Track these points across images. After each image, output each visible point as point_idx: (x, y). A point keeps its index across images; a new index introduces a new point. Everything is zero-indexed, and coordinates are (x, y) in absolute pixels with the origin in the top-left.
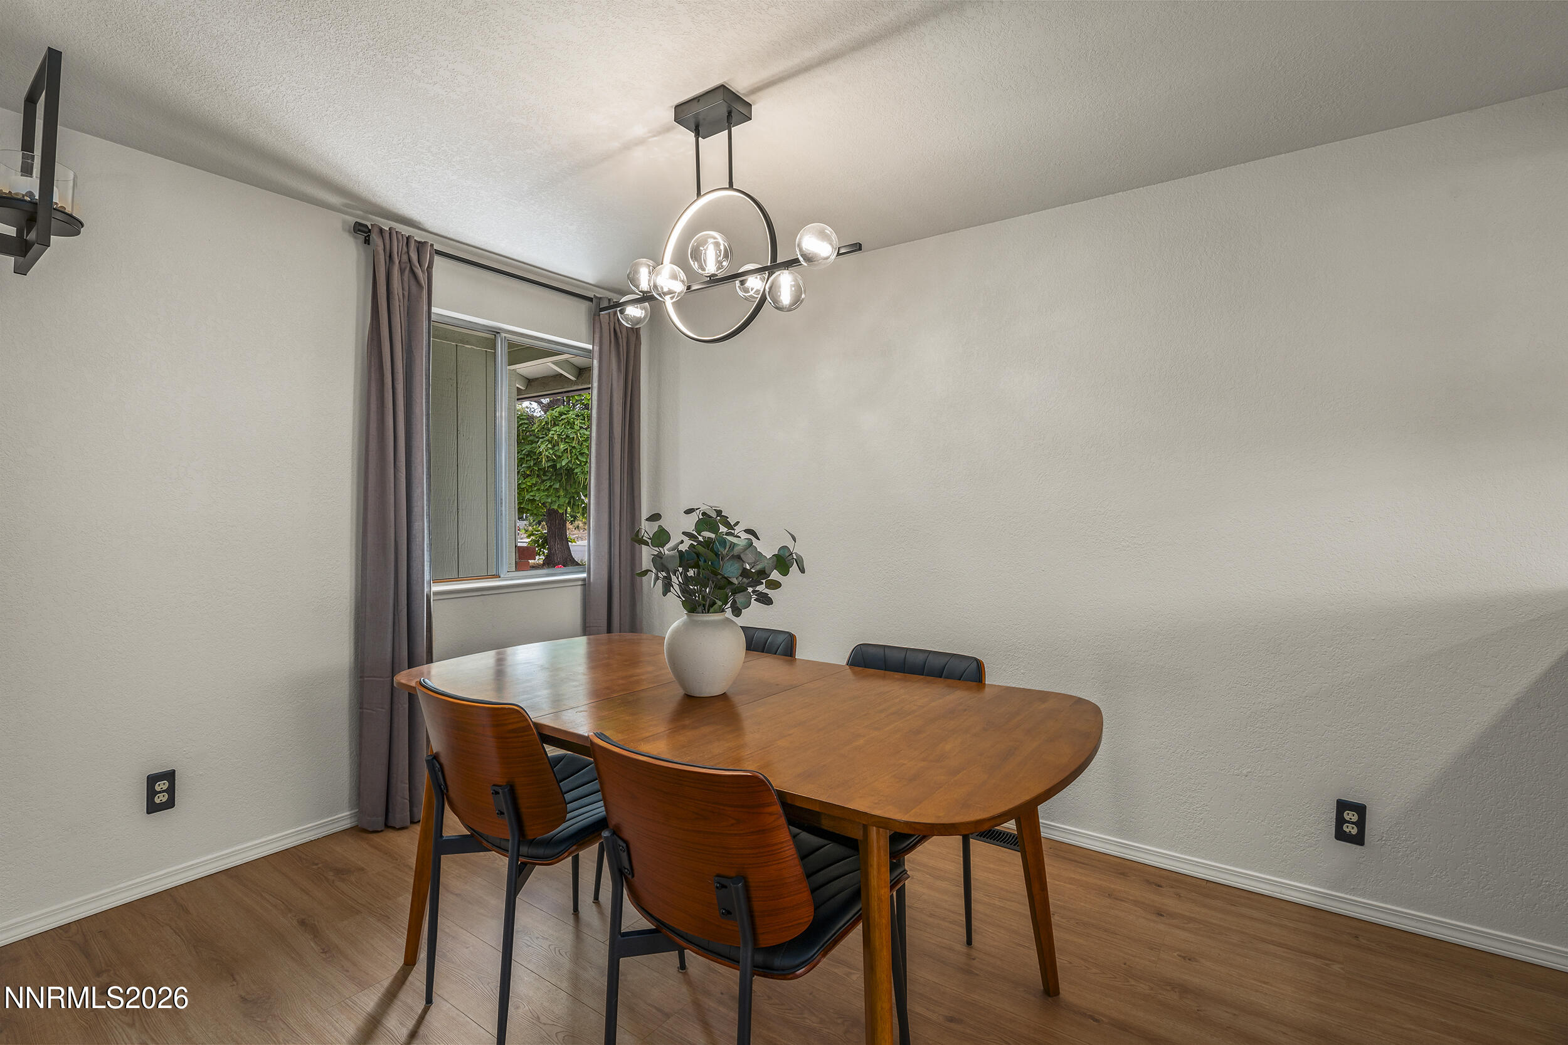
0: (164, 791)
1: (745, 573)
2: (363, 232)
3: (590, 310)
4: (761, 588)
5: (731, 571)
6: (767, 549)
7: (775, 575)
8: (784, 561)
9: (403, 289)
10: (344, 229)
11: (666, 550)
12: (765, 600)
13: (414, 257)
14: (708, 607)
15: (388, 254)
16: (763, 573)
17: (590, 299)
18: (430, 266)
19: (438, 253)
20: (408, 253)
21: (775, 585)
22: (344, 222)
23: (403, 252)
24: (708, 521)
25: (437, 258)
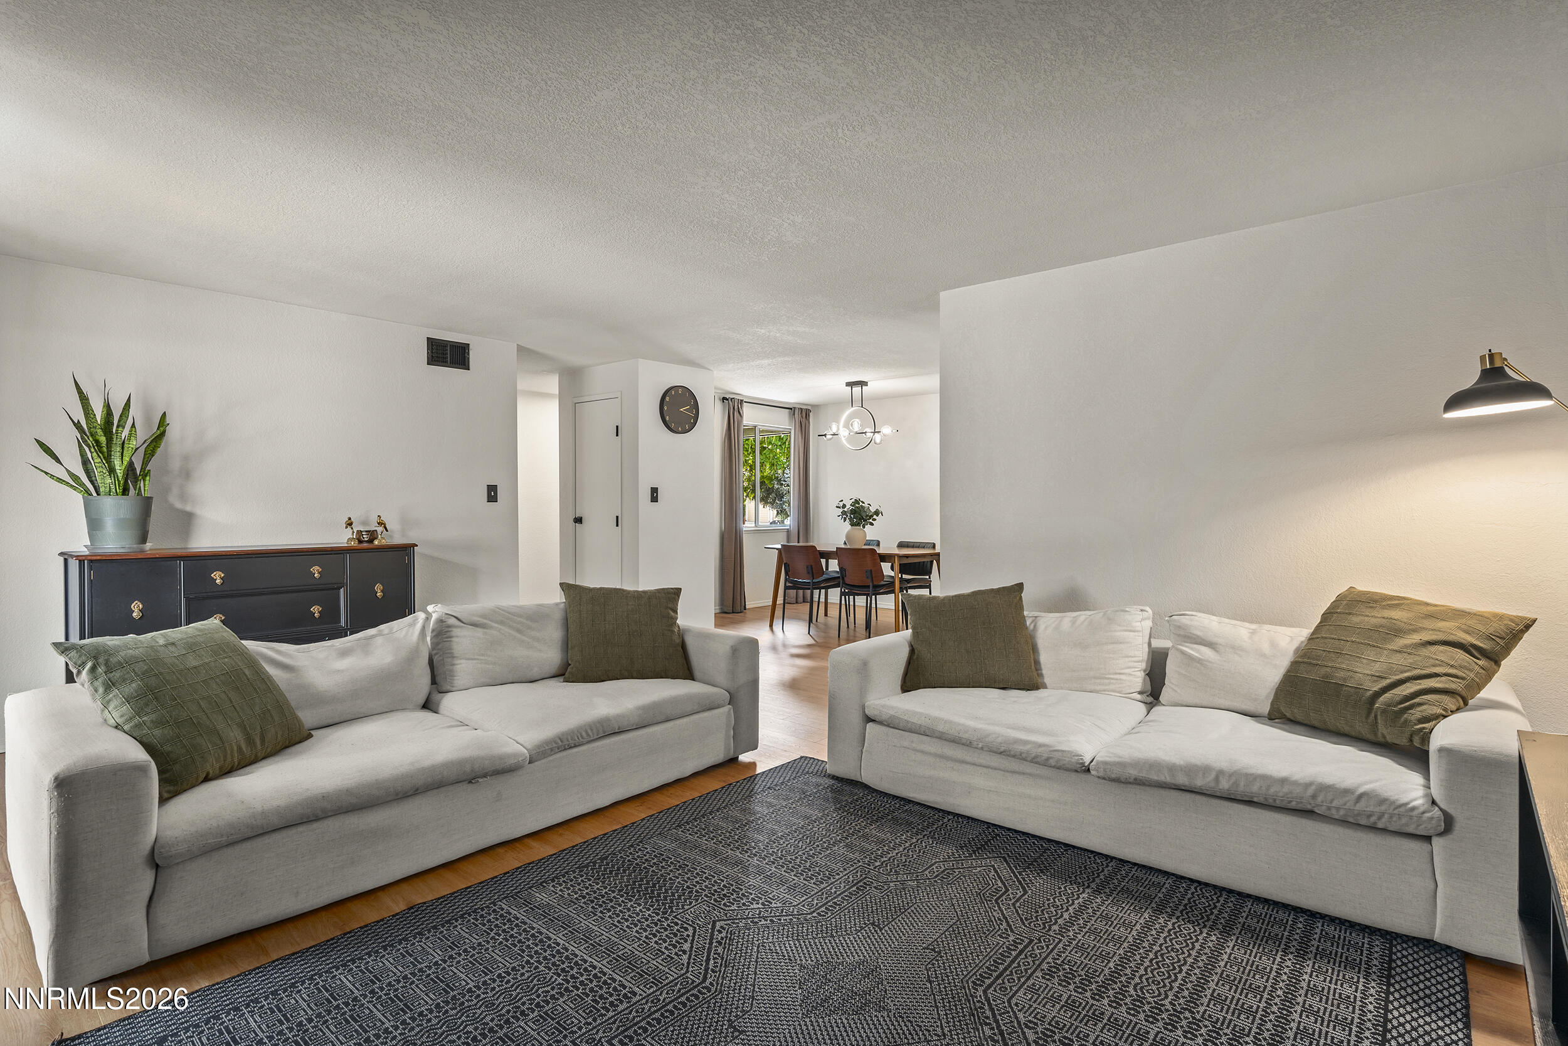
1: (867, 516)
2: (725, 399)
3: (790, 413)
4: (871, 520)
5: (864, 515)
6: (873, 510)
7: (875, 517)
8: (877, 513)
11: (846, 510)
12: (872, 524)
14: (858, 524)
15: (732, 407)
16: (872, 516)
17: (791, 409)
18: (743, 406)
19: (745, 401)
20: (737, 403)
21: (874, 520)
23: (735, 403)
24: (857, 502)
25: (746, 405)
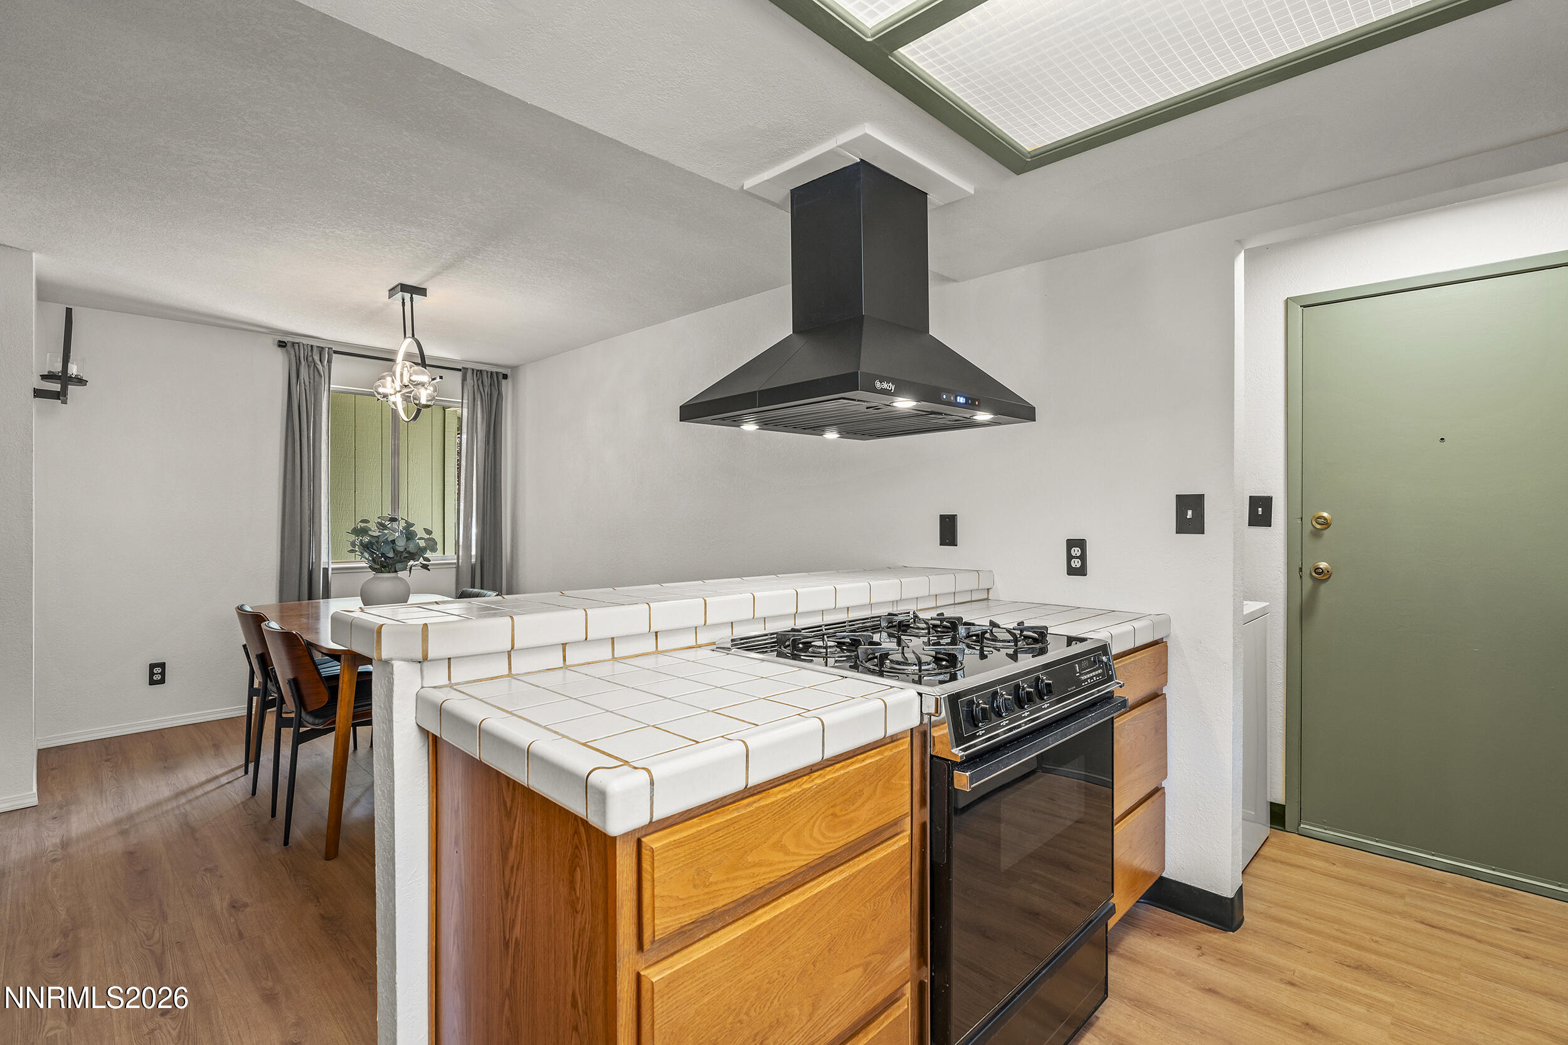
0: (159, 674)
2: (282, 344)
3: (463, 376)
9: (309, 378)
10: (274, 344)
13: (317, 358)
15: (298, 358)
17: (460, 370)
18: (329, 362)
19: (335, 352)
20: (312, 355)
22: (274, 340)
23: (309, 355)
25: (335, 356)
